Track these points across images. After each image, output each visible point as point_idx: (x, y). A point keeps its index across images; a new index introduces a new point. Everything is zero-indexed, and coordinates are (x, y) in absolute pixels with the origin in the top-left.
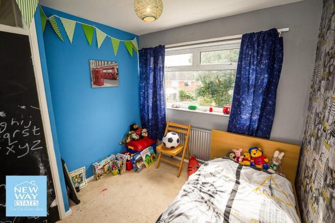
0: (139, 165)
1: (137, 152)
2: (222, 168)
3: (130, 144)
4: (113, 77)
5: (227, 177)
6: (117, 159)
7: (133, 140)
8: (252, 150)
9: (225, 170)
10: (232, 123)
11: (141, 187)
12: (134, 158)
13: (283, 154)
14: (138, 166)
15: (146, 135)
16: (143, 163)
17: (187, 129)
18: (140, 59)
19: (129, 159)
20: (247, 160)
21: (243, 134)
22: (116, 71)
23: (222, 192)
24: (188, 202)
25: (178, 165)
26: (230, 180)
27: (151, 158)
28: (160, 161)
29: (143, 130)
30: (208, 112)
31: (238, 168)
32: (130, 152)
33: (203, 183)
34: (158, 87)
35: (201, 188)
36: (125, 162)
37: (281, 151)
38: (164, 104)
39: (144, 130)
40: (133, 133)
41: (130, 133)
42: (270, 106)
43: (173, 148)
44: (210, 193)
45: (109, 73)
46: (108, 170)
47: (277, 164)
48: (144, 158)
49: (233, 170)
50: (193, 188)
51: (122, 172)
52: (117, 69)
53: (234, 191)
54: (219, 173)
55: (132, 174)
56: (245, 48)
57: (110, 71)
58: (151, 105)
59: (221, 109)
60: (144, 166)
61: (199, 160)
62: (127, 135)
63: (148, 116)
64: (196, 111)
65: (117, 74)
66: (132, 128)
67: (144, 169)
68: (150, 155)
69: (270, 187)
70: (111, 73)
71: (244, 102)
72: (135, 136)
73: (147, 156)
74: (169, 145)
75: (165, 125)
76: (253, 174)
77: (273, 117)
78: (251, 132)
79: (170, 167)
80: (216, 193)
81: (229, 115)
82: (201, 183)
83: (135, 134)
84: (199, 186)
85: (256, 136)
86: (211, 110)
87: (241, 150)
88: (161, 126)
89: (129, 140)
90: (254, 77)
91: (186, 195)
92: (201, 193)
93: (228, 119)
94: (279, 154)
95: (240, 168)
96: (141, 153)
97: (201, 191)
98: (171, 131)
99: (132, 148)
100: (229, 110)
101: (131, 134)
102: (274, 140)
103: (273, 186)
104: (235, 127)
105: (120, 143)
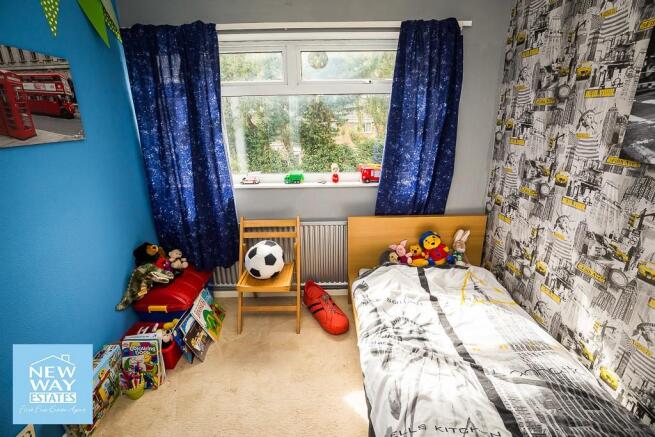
0: (197, 345)
1: (179, 312)
2: (396, 285)
3: (148, 299)
4: (61, 109)
5: (413, 297)
6: (127, 353)
7: (158, 285)
8: (427, 238)
9: (403, 286)
10: (386, 196)
11: (234, 391)
12: (179, 332)
13: (468, 233)
14: (197, 347)
15: (185, 265)
16: (202, 333)
17: (293, 228)
18: (127, 58)
19: (167, 338)
20: (420, 257)
21: (403, 214)
22: (67, 88)
23: (428, 324)
24: (403, 370)
25: (292, 308)
26: (421, 299)
27: (215, 315)
28: (244, 315)
29: (170, 254)
30: (330, 184)
31: (420, 275)
32: (162, 319)
33: (394, 323)
34: (208, 135)
35: (396, 333)
36: (159, 352)
37: (465, 229)
38: (228, 180)
39: (175, 254)
40: (153, 269)
41: (142, 270)
42: (449, 157)
43: (276, 276)
44: (415, 335)
45: (46, 96)
46: (111, 393)
47: (463, 250)
48: (203, 322)
49: (414, 280)
50: (387, 340)
51: (156, 380)
52: (69, 81)
53: (441, 315)
54: (398, 294)
55: (186, 371)
56: (409, 50)
57: (49, 87)
58: (188, 185)
59: (359, 175)
60: (208, 340)
61: (320, 284)
62: (135, 280)
63: (184, 214)
64: (302, 185)
65: (74, 100)
66: (141, 256)
67: (211, 348)
68: (210, 310)
69: (476, 288)
70: (54, 96)
71: (408, 156)
72: (160, 276)
73: (206, 313)
74: (267, 271)
75: (234, 229)
76: (443, 276)
77: (452, 176)
78: (417, 208)
79: (267, 320)
80: (424, 331)
81: (377, 184)
82: (390, 325)
83: (160, 270)
84: (391, 331)
85: (426, 214)
86: (336, 179)
87: (404, 243)
88: (224, 233)
89: (143, 292)
90: (424, 106)
91: (388, 360)
92: (405, 343)
93: (375, 192)
94: (463, 235)
95: (421, 274)
96: (192, 312)
97: (401, 339)
98: (263, 239)
99: (163, 308)
100: (378, 174)
101: (147, 273)
102: (452, 215)
103: (480, 285)
104: (391, 203)
105: (121, 307)
